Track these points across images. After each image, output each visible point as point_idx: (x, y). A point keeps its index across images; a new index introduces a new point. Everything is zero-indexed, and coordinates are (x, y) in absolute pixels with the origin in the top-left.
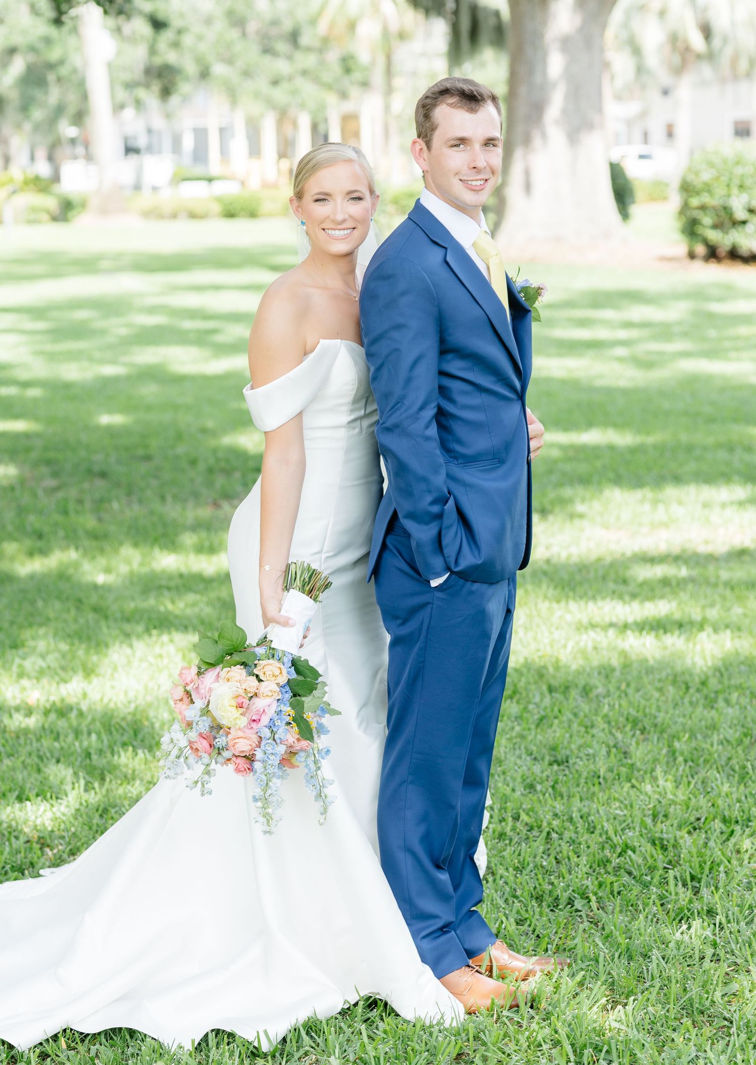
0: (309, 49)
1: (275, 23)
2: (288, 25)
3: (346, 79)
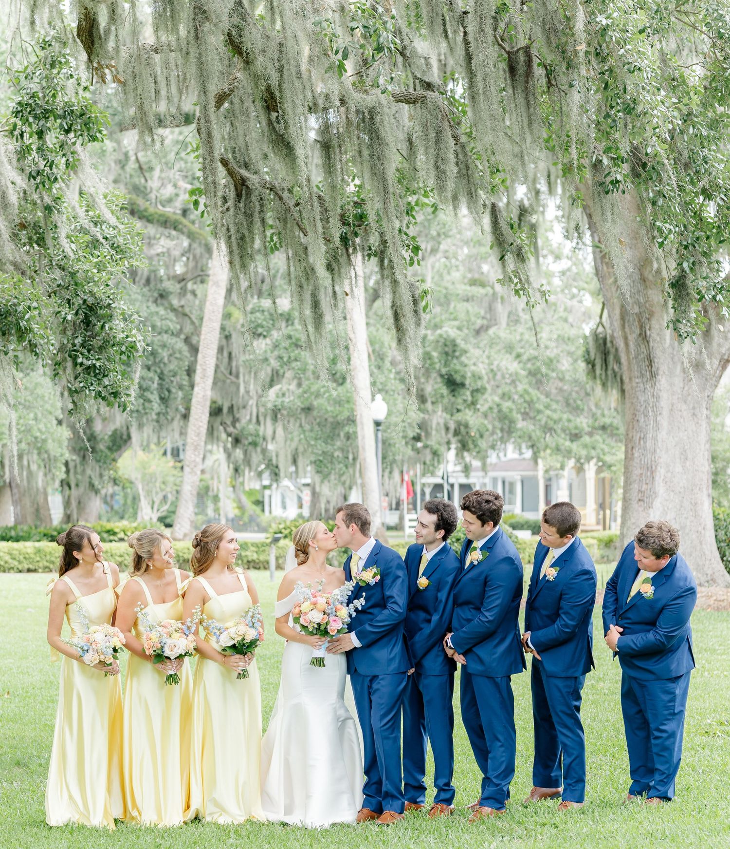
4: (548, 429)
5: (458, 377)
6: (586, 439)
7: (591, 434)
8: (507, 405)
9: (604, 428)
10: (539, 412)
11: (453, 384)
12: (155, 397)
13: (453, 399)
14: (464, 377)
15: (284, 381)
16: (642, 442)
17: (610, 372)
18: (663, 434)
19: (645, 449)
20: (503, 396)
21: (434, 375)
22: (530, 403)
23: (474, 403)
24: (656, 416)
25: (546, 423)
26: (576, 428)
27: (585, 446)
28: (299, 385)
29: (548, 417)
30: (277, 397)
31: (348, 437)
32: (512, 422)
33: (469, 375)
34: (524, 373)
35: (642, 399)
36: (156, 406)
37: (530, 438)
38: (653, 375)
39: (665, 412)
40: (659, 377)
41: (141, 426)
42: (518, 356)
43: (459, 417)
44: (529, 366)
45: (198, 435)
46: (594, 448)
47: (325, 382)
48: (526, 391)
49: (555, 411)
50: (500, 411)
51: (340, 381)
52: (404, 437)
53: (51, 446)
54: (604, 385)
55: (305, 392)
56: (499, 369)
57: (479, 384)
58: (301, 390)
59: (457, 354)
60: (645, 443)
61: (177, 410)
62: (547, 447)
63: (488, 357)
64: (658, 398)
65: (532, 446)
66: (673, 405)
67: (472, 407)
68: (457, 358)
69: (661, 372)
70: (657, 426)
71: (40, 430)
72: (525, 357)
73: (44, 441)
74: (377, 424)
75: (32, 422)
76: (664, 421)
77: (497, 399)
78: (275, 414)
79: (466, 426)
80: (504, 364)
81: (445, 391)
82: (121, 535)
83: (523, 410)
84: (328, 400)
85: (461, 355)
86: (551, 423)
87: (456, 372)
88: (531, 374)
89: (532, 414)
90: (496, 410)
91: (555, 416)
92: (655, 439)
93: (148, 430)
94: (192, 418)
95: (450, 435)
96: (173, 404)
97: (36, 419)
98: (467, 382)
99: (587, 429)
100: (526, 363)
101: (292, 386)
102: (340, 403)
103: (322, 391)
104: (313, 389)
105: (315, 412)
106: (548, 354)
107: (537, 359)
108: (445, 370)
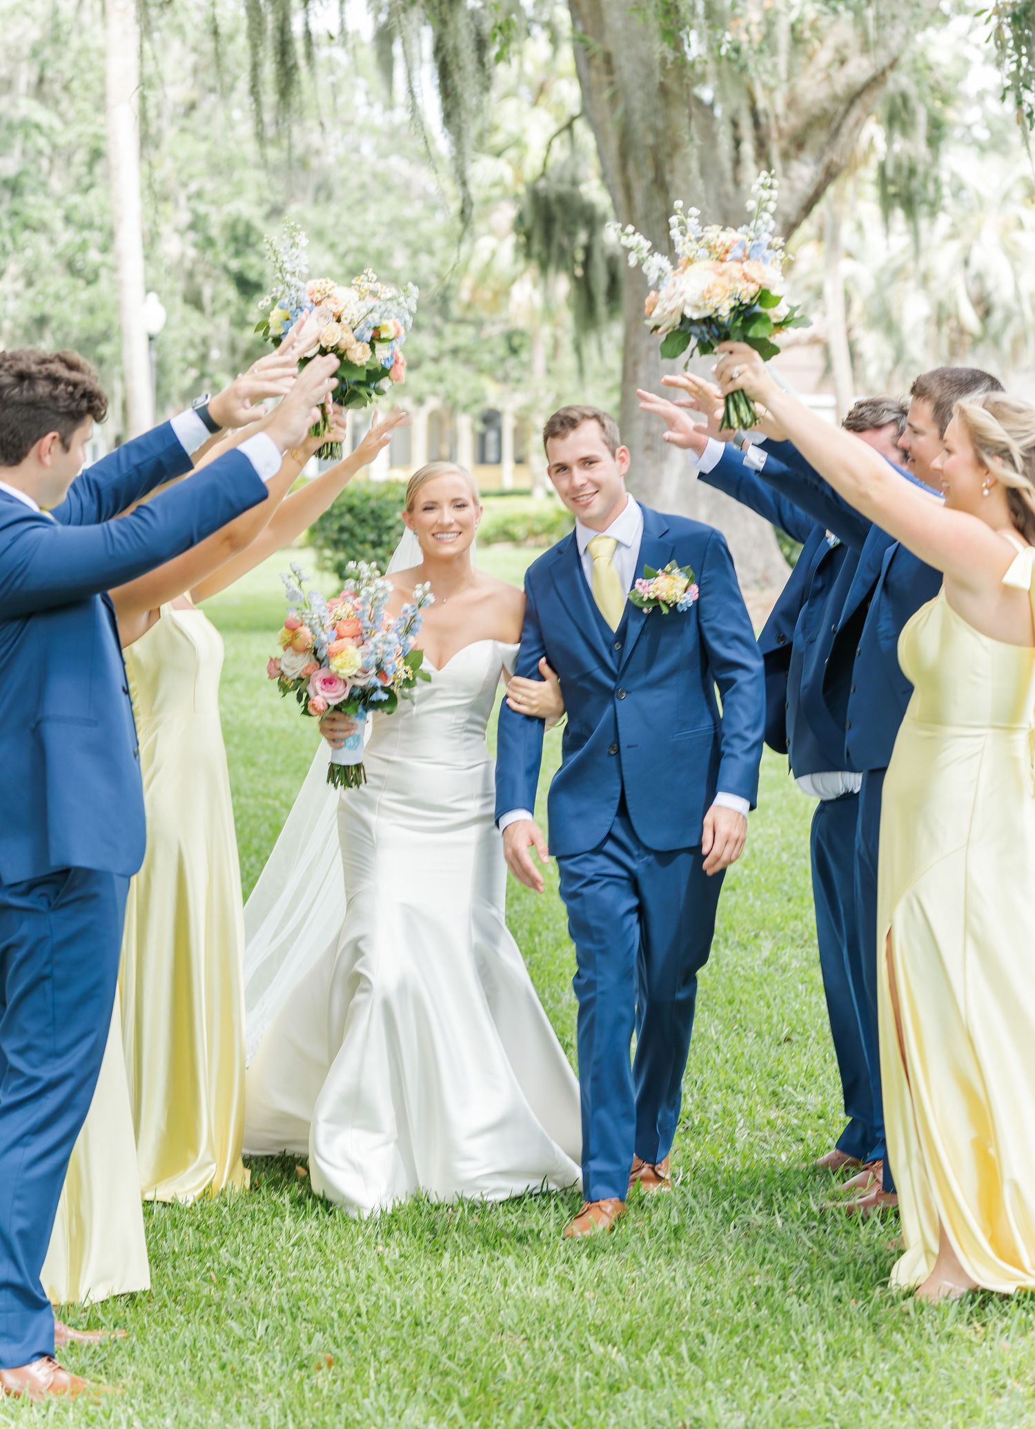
0: (462, 321)
2: (436, 287)
3: (512, 362)
5: (252, 276)
6: (428, 367)
7: (436, 360)
9: (455, 351)
11: (247, 286)
13: (242, 306)
14: (262, 274)
17: (554, 250)
21: (218, 272)
27: (428, 377)
28: (30, 284)
31: (102, 360)
33: (268, 272)
42: (332, 246)
46: (441, 380)
47: (59, 282)
51: (91, 277)
52: (184, 358)
54: (544, 267)
55: (39, 293)
59: (253, 238)
68: (252, 246)
72: (341, 249)
74: (151, 338)
81: (232, 293)
84: (72, 305)
85: (257, 242)
87: (251, 267)
95: (238, 359)
98: (265, 284)
99: (432, 352)
100: (344, 255)
101: (20, 285)
102: (91, 310)
103: (63, 292)
104: (51, 290)
105: (54, 324)
106: (376, 244)
107: (361, 250)
108: (234, 265)
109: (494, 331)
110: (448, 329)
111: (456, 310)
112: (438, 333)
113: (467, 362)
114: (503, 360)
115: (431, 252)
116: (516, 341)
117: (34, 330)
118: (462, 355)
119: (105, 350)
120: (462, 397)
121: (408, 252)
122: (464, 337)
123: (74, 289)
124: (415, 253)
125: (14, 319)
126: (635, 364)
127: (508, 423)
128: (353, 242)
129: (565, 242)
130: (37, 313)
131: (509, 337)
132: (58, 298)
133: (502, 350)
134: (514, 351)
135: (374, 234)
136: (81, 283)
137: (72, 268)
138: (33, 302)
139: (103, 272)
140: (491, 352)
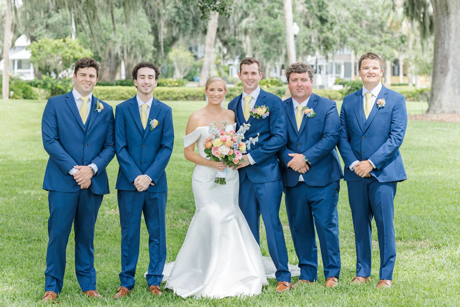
0: (387, 33)
1: (373, 21)
2: (379, 22)
3: (402, 45)
4: (362, 42)
5: (324, 17)
6: (378, 46)
7: (380, 44)
8: (343, 30)
9: (385, 42)
10: (358, 34)
11: (323, 21)
12: (191, 23)
13: (322, 27)
14: (327, 17)
15: (250, 16)
16: (443, 45)
18: (452, 42)
19: (444, 48)
20: (342, 27)
21: (314, 16)
22: (354, 30)
23: (331, 29)
24: (449, 33)
25: (361, 39)
26: (374, 41)
27: (378, 49)
28: (257, 18)
29: (362, 36)
30: (247, 23)
31: (278, 42)
32: (346, 38)
33: (329, 16)
34: (350, 16)
35: (442, 25)
36: (191, 27)
37: (353, 45)
38: (448, 14)
39: (453, 31)
40: (451, 15)
41: (184, 35)
42: (348, 9)
43: (324, 35)
44: (354, 13)
45: (211, 40)
46: (381, 50)
47: (266, 18)
48: (352, 25)
49: (364, 33)
50: (340, 33)
51: (275, 17)
52: (304, 42)
53: (146, 44)
54: (412, 19)
55: (260, 21)
56: (340, 15)
57: (333, 20)
58: (257, 21)
59: (324, 6)
60: (444, 45)
61: (201, 29)
62: (361, 49)
63: (335, 9)
64: (450, 25)
65: (355, 49)
66: (457, 28)
67: (330, 31)
68: (324, 8)
69: (451, 13)
70: (450, 38)
71: (141, 37)
72: (351, 10)
73: (143, 42)
74: (295, 36)
75: (137, 33)
76: (453, 35)
77: (339, 28)
78: (246, 32)
79: (328, 38)
80: (342, 13)
81: (318, 23)
82: (169, 85)
83: (350, 32)
84: (270, 25)
85: (326, 7)
86: (363, 39)
87: (324, 15)
88: (355, 17)
89: (354, 34)
90: (338, 33)
91: (365, 36)
92: (449, 44)
93: (187, 38)
94: (208, 33)
95: (320, 43)
96: (199, 26)
97: (139, 31)
98: (328, 20)
99: (379, 42)
100: (352, 12)
101: (254, 19)
102: (275, 27)
103: (267, 21)
104: (263, 20)
105: (264, 31)
106: (361, 9)
107: (357, 10)
108: (319, 14)
109: (397, 35)
110: (383, 35)
111: (385, 29)
112: (380, 36)
113: (389, 45)
114: (400, 44)
115: (378, 12)
116: (403, 39)
117: (258, 32)
118: (388, 43)
119: (280, 38)
120: (388, 55)
121: (371, 11)
122: (388, 37)
123: (270, 20)
124: (373, 12)
125: (252, 29)
126: (438, 48)
127: (401, 63)
128: (355, 8)
129: (418, 11)
130: (259, 27)
131: (401, 38)
132: (265, 23)
133: (399, 42)
134: (403, 42)
135: (361, 6)
136: (272, 19)
137: (270, 14)
138: (258, 24)
139: (279, 15)
140: (396, 42)
